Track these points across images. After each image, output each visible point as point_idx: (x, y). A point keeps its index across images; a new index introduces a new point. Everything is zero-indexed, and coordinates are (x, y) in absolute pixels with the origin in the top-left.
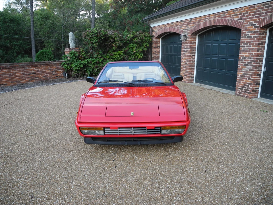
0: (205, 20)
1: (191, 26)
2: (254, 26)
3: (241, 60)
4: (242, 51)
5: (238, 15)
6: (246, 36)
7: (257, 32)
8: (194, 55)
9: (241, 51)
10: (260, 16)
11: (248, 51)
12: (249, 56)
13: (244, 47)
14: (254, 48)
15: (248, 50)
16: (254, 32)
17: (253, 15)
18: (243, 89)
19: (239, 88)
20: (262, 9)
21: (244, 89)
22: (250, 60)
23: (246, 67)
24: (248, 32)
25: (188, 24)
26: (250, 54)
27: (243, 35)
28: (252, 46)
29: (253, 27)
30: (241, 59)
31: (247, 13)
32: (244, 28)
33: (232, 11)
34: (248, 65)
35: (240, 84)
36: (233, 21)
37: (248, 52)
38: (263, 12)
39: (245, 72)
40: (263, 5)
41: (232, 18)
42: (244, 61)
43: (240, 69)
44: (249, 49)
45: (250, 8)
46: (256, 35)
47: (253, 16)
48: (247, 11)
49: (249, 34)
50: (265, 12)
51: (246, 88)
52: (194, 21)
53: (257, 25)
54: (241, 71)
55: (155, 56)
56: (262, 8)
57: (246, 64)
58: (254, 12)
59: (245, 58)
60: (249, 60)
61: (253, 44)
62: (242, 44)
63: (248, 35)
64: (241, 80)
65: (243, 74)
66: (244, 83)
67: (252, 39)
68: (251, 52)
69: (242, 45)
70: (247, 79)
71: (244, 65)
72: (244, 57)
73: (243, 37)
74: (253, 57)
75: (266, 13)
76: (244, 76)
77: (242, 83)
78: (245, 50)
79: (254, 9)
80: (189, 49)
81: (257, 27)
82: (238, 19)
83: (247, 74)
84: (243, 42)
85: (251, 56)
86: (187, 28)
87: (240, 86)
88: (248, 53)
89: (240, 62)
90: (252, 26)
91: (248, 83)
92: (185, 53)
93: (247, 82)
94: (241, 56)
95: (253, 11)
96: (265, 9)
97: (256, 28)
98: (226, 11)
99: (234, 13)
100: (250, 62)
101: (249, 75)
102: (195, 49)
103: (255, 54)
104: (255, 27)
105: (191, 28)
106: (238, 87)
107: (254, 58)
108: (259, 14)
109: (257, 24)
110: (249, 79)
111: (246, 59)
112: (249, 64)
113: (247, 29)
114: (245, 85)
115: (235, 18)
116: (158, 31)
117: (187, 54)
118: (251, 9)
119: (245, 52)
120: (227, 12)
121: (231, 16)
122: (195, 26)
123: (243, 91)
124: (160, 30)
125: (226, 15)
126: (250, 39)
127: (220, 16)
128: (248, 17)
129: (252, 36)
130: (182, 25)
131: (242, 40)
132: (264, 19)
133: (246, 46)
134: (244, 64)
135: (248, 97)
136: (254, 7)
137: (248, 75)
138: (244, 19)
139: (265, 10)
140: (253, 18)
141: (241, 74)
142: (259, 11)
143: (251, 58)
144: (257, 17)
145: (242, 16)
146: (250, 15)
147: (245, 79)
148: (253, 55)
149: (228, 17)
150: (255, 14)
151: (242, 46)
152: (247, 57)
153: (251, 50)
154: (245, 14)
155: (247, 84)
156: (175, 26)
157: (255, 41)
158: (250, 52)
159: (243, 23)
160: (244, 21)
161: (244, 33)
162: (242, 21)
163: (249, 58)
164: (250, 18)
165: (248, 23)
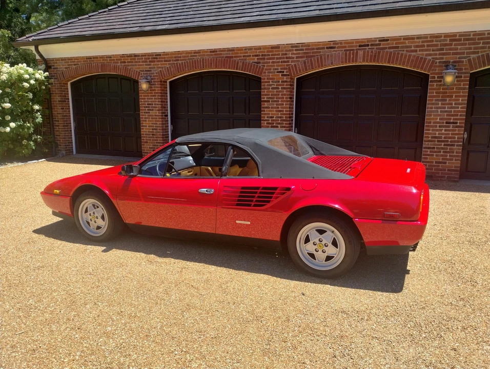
0: (191, 59)
1: (160, 66)
2: (280, 74)
3: (266, 120)
4: (266, 108)
5: (253, 56)
6: (271, 87)
7: (286, 82)
8: (167, 116)
9: (264, 108)
10: (288, 62)
11: (275, 108)
12: (278, 114)
13: (269, 101)
14: (284, 103)
15: (275, 106)
16: (282, 82)
17: (277, 58)
20: (290, 53)
22: (280, 119)
24: (272, 82)
25: (150, 62)
26: (280, 111)
27: (264, 85)
28: (281, 101)
30: (266, 118)
31: (269, 55)
32: (265, 76)
33: (242, 50)
34: (277, 127)
36: (246, 64)
38: (293, 56)
40: (292, 47)
41: (243, 59)
42: (270, 122)
44: (277, 105)
45: (272, 48)
46: (285, 86)
47: (278, 60)
48: (268, 52)
49: (274, 85)
50: (295, 56)
52: (165, 58)
53: (285, 73)
55: (63, 119)
56: (290, 51)
57: (275, 125)
58: (279, 55)
59: (272, 117)
60: (278, 120)
61: (283, 98)
62: (264, 98)
63: (273, 86)
67: (280, 92)
68: (280, 109)
69: (265, 99)
71: (272, 127)
72: (270, 115)
73: (265, 89)
75: (297, 58)
78: (270, 106)
79: (279, 51)
80: (158, 104)
81: (285, 75)
82: (255, 62)
84: (266, 95)
85: (281, 114)
86: (150, 68)
88: (276, 111)
89: (264, 123)
90: (278, 73)
92: (149, 113)
94: (265, 114)
95: (277, 53)
96: (295, 52)
97: (285, 77)
98: (231, 49)
99: (247, 53)
100: (279, 122)
102: (167, 105)
103: (286, 111)
105: (160, 69)
108: (287, 58)
109: (285, 71)
111: (274, 118)
112: (279, 126)
113: (271, 77)
115: (249, 59)
116: (66, 68)
117: (156, 113)
118: (274, 50)
119: (270, 109)
120: (234, 51)
121: (241, 57)
122: (168, 66)
124: (74, 67)
125: (232, 54)
126: (277, 92)
127: (221, 54)
128: (271, 61)
129: (280, 87)
130: (136, 62)
131: (264, 92)
132: (295, 65)
133: (272, 101)
134: (270, 125)
136: (278, 48)
138: (264, 63)
139: (294, 54)
140: (279, 62)
142: (286, 54)
143: (281, 117)
144: (284, 62)
145: (261, 59)
146: (274, 59)
148: (284, 112)
149: (235, 57)
150: (280, 58)
151: (265, 101)
152: (275, 116)
153: (280, 106)
156: (118, 63)
157: (285, 95)
159: (263, 69)
160: (264, 66)
161: (266, 82)
162: (260, 65)
163: (278, 117)
164: (273, 62)
165: (270, 69)
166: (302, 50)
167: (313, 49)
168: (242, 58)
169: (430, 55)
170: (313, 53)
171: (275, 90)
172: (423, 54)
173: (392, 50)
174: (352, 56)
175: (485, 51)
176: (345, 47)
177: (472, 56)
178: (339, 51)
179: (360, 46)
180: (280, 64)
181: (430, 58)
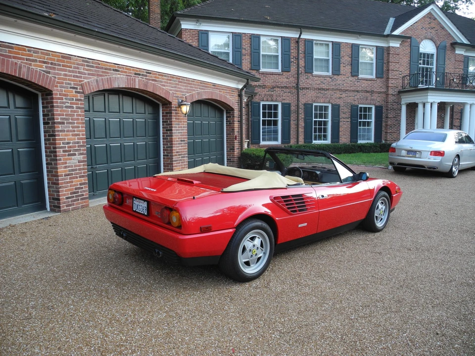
2: (74, 90)
4: (61, 131)
5: (40, 62)
6: (64, 105)
7: (81, 100)
10: (80, 77)
11: (71, 131)
12: (75, 139)
13: (63, 123)
14: (80, 125)
15: (71, 129)
16: (77, 100)
17: (70, 71)
18: (73, 197)
19: (67, 198)
20: (82, 67)
21: (76, 196)
22: (77, 145)
23: (73, 157)
24: (65, 99)
26: (76, 135)
27: (57, 102)
29: (74, 92)
30: (62, 145)
31: (59, 65)
32: (57, 90)
33: (25, 50)
34: (75, 155)
35: (66, 191)
37: (71, 133)
38: (85, 71)
39: (72, 166)
40: (83, 61)
42: (67, 149)
43: (63, 163)
44: (73, 127)
45: (63, 57)
46: (79, 106)
48: (58, 60)
49: (68, 103)
50: (87, 72)
51: (78, 192)
53: (78, 90)
54: (66, 167)
56: (82, 65)
57: (72, 152)
58: (71, 67)
59: (68, 143)
60: (75, 147)
62: (58, 119)
63: (67, 105)
64: (68, 183)
65: (69, 171)
66: (75, 185)
67: (75, 112)
69: (59, 121)
70: (77, 178)
71: (69, 155)
72: (66, 141)
73: (58, 107)
74: (81, 141)
75: (88, 74)
76: (72, 174)
77: (71, 186)
78: (65, 129)
79: (71, 63)
81: (79, 92)
82: (43, 71)
83: (76, 170)
85: (78, 139)
87: (68, 194)
88: (73, 135)
89: (59, 151)
90: (71, 89)
91: (81, 184)
93: (79, 183)
94: (60, 139)
95: (68, 64)
96: (86, 67)
97: (79, 95)
98: (7, 44)
99: (32, 56)
100: (77, 148)
101: (80, 169)
103: (83, 134)
104: (76, 92)
106: (65, 197)
107: (83, 142)
109: (78, 87)
110: (80, 177)
111: (71, 145)
112: (77, 153)
113: (63, 92)
114: (76, 189)
115: (35, 65)
118: (65, 60)
119: (66, 133)
120: (12, 48)
121: (23, 59)
123: (75, 201)
125: (10, 52)
126: (71, 111)
128: (62, 73)
129: (75, 106)
132: (89, 82)
133: (67, 123)
134: (67, 153)
135: (84, 205)
136: (70, 58)
137: (78, 171)
138: (55, 74)
139: (87, 70)
140: (70, 76)
141: (65, 171)
142: (78, 68)
143: (78, 143)
144: (77, 77)
145: (50, 68)
147: (74, 178)
148: (81, 136)
149: (14, 58)
150: (73, 72)
151: (60, 123)
152: (72, 141)
153: (76, 129)
154: (55, 64)
155: (79, 186)
157: (80, 115)
158: (75, 132)
159: (54, 81)
160: (55, 77)
161: (59, 99)
162: (50, 75)
163: (75, 143)
164: (65, 75)
165: (63, 83)
166: (93, 67)
167: (102, 68)
168: (25, 61)
169: (171, 90)
170: (103, 72)
171: (70, 109)
172: (168, 89)
173: (153, 82)
174: (132, 82)
175: (190, 92)
176: (126, 72)
177: (188, 94)
178: (122, 75)
179: (135, 74)
180: (73, 78)
181: (171, 92)
